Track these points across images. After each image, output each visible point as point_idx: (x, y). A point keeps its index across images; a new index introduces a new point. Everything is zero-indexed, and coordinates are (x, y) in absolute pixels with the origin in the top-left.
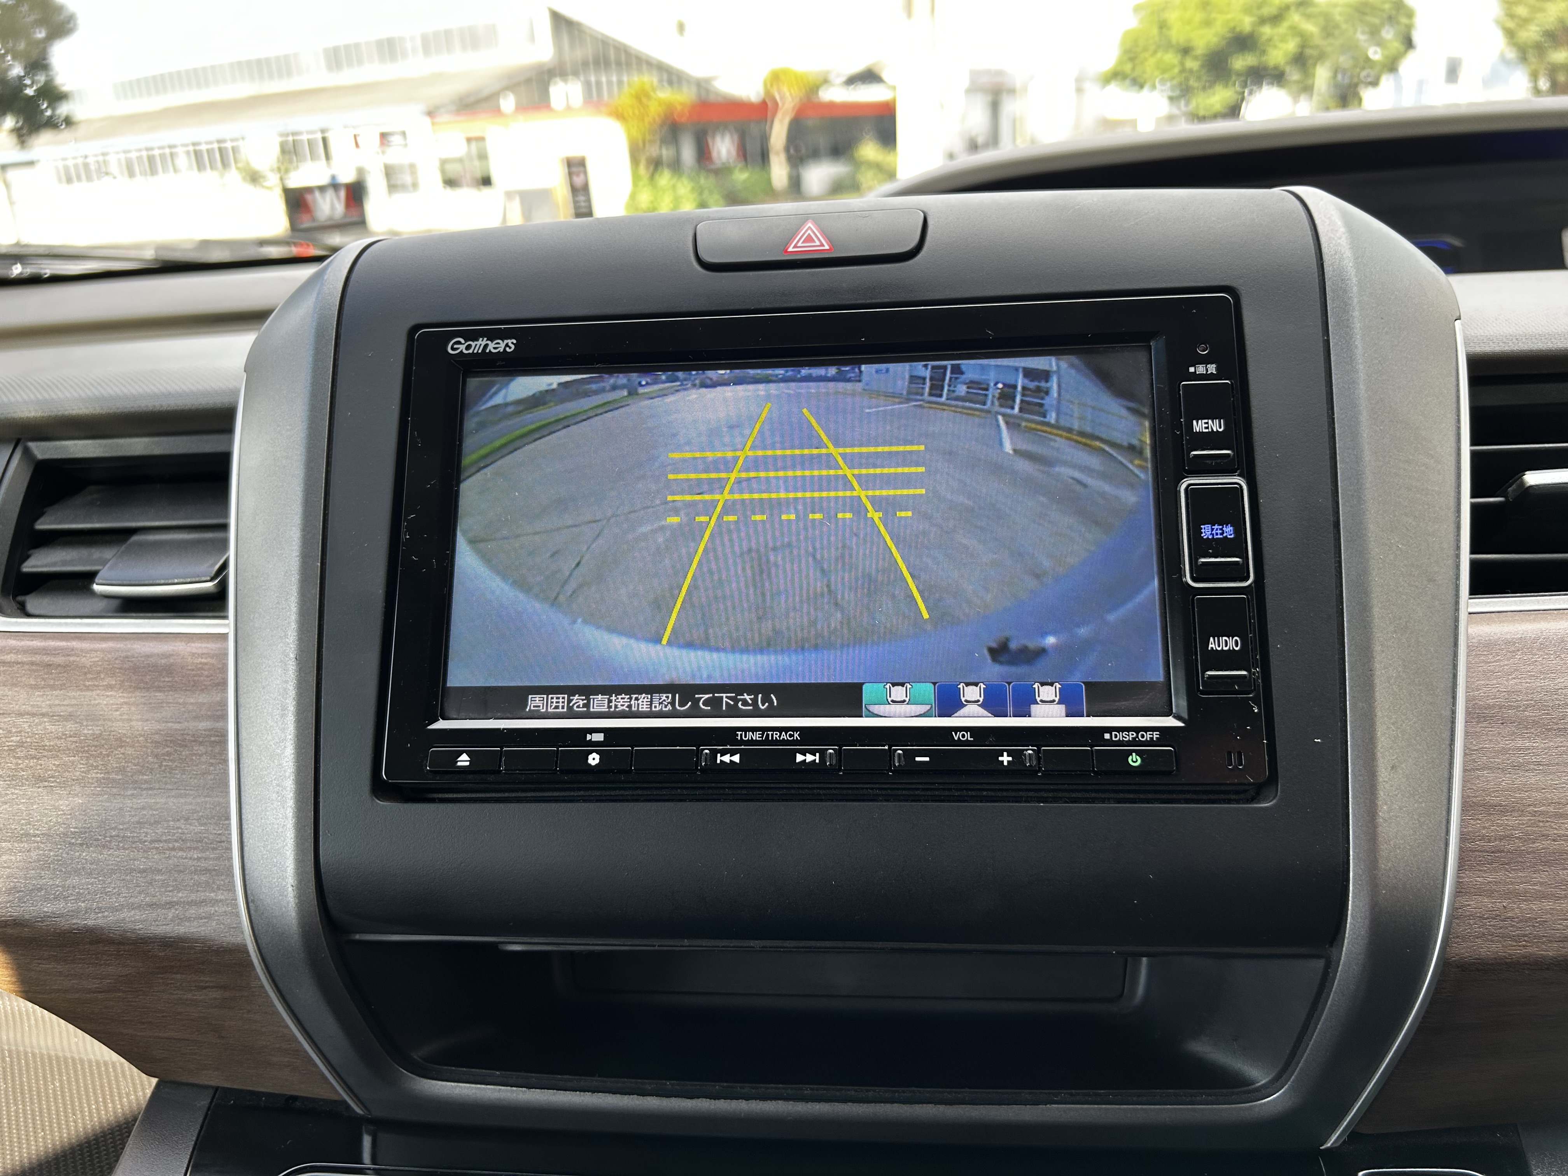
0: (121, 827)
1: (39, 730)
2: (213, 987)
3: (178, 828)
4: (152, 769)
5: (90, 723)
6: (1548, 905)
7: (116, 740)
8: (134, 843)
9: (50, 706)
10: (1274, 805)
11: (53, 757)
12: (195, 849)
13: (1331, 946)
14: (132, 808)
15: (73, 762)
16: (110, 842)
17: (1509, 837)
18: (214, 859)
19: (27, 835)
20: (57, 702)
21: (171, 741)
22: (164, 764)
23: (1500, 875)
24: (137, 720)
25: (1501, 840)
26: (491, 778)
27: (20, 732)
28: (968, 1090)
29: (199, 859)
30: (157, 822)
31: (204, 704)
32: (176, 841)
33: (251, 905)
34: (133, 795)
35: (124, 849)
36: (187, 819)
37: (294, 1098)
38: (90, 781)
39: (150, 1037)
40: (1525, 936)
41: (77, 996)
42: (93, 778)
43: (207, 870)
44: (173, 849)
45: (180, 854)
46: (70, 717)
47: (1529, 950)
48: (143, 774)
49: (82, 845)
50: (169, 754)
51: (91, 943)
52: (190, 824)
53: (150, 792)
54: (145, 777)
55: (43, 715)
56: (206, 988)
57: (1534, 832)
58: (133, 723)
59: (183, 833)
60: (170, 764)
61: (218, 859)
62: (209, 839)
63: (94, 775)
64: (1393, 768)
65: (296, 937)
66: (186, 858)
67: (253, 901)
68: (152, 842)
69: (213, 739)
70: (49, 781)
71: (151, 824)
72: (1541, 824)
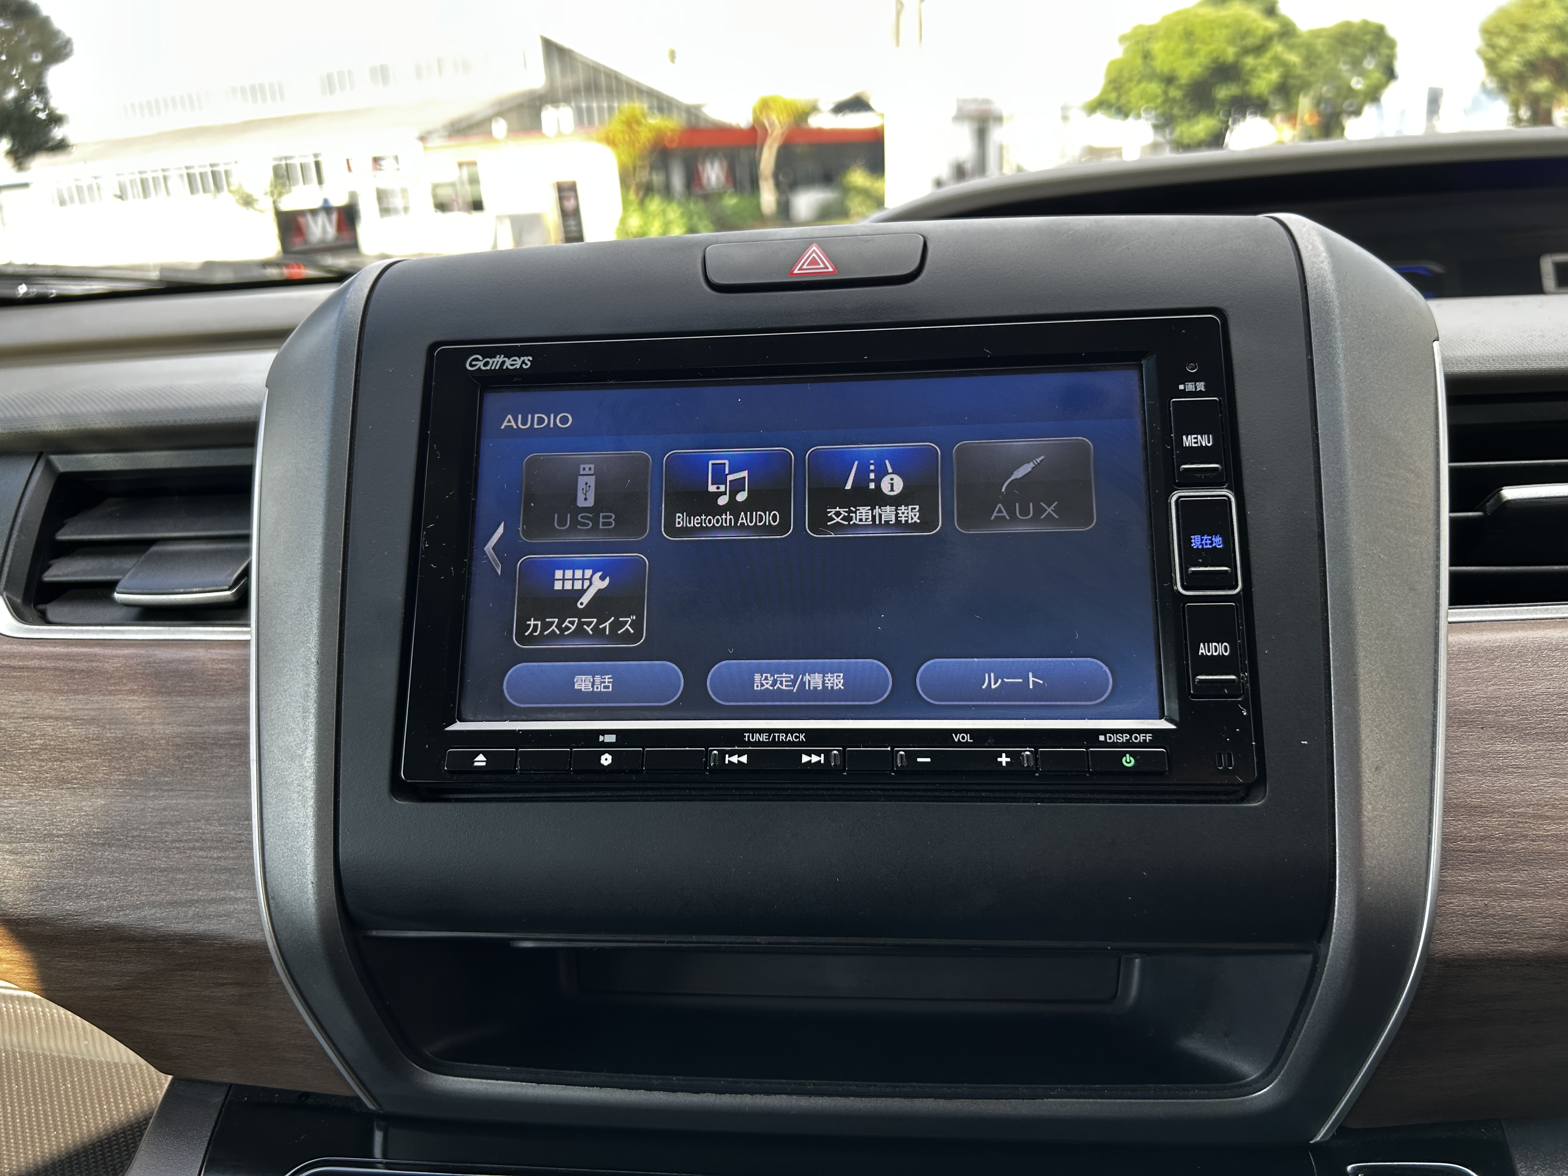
0: (143, 827)
1: (63, 733)
2: (231, 984)
3: (198, 828)
4: (173, 771)
5: (112, 727)
6: (1528, 903)
7: (139, 743)
8: (155, 842)
9: (73, 710)
10: (1263, 804)
11: (77, 760)
12: (215, 848)
13: (1319, 941)
14: (153, 809)
15: (95, 765)
16: (132, 842)
17: (1489, 838)
18: (233, 858)
19: (50, 835)
20: (80, 706)
21: (192, 744)
22: (186, 766)
23: (1480, 875)
24: (159, 724)
25: (1481, 840)
26: (506, 778)
27: (44, 735)
28: (966, 1085)
29: (219, 858)
30: (178, 823)
31: (225, 708)
32: (197, 841)
33: (271, 901)
34: (154, 796)
35: (146, 848)
36: (207, 820)
37: (306, 1095)
38: (113, 782)
39: (167, 1034)
40: (1506, 933)
41: (96, 993)
42: (115, 780)
43: (226, 870)
44: (193, 849)
45: (201, 853)
46: (92, 721)
47: (1512, 946)
48: (165, 776)
49: (103, 844)
50: (189, 756)
51: (112, 941)
52: (211, 825)
53: (171, 793)
54: (167, 779)
55: (67, 719)
56: (226, 984)
57: (1514, 833)
58: (156, 726)
59: (204, 833)
60: (191, 766)
61: (237, 858)
62: (228, 838)
63: (116, 777)
64: (1377, 769)
65: (315, 932)
66: (206, 857)
67: (273, 898)
68: (173, 841)
69: (232, 742)
70: (72, 783)
71: (172, 825)
72: (1521, 825)
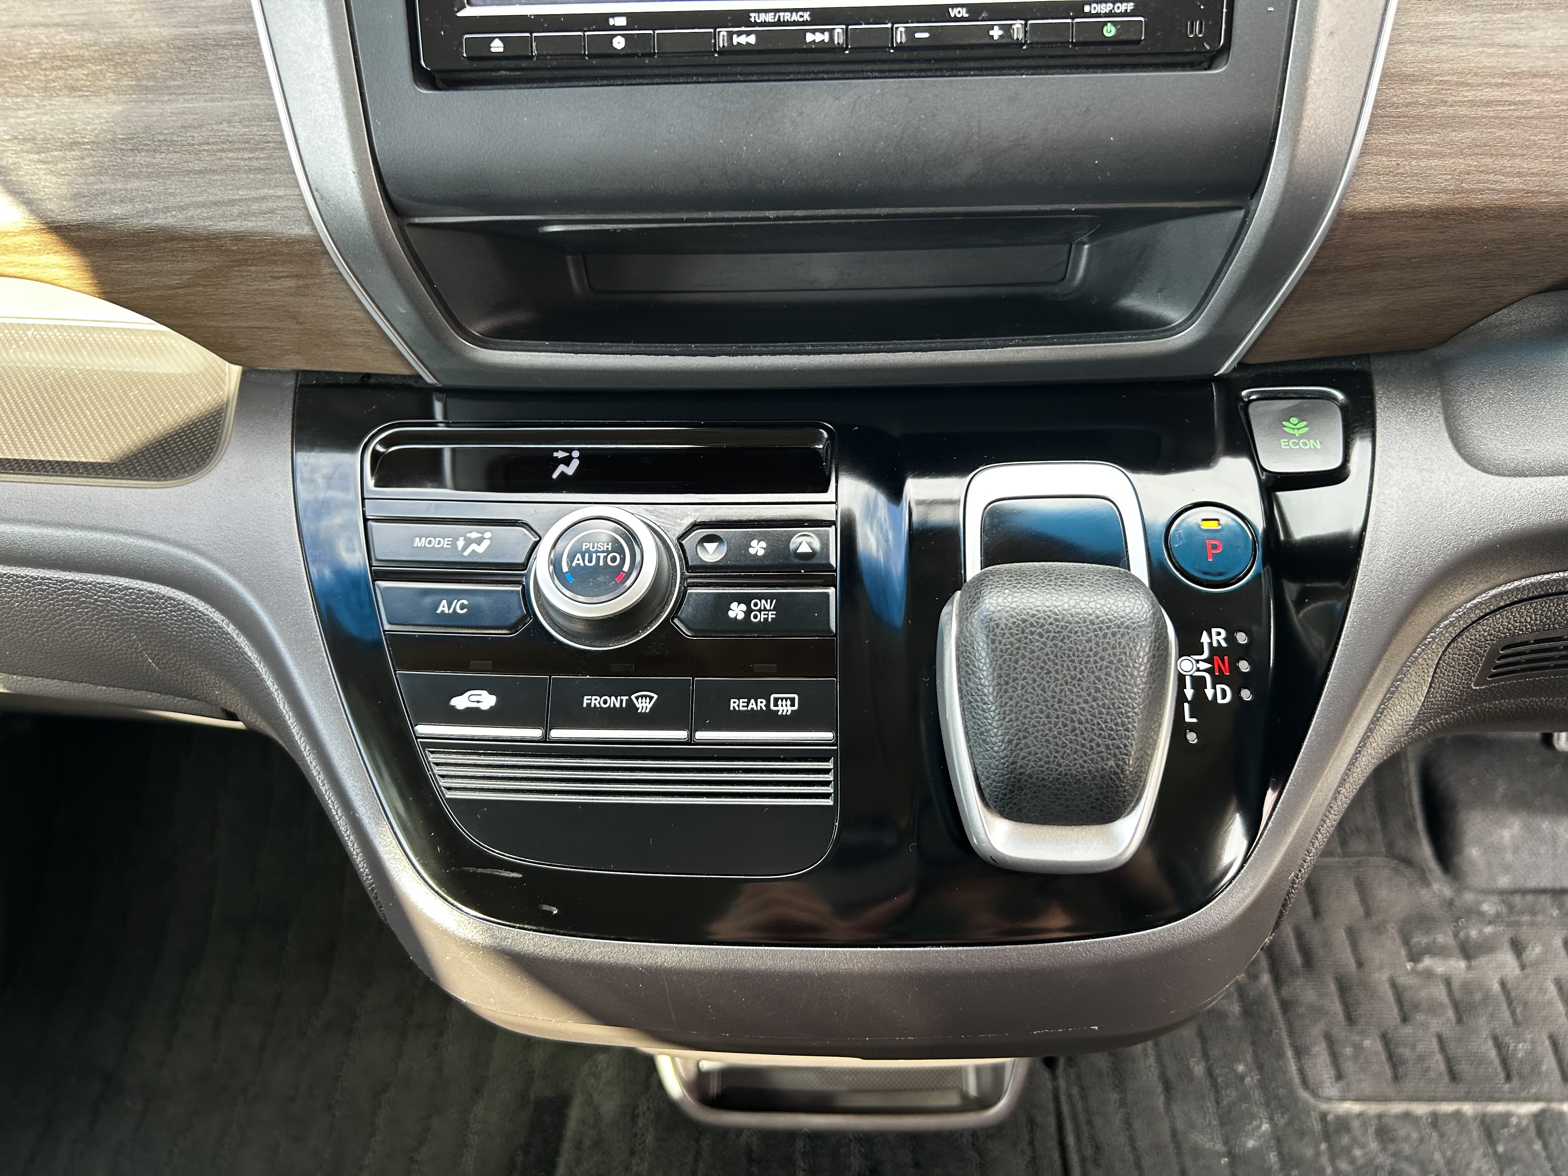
0: (166, 132)
1: (57, 40)
2: (286, 277)
3: (222, 131)
4: (182, 75)
5: (107, 31)
6: (1434, 162)
7: (138, 47)
8: (183, 146)
9: (61, 16)
10: (1224, 71)
11: (80, 66)
12: (244, 149)
13: (1252, 198)
14: (172, 113)
15: (101, 71)
16: (160, 146)
17: (1416, 103)
18: (264, 159)
19: (76, 143)
20: (67, 12)
21: (193, 46)
22: (193, 68)
23: (1400, 138)
24: (154, 26)
25: (1407, 106)
26: (524, 64)
27: (39, 43)
28: (939, 340)
29: (250, 159)
30: (201, 126)
31: (217, 7)
32: (223, 143)
33: (316, 193)
34: (170, 100)
35: (175, 152)
36: (229, 122)
37: (368, 376)
38: (124, 88)
39: (233, 328)
40: (1409, 188)
41: (159, 293)
42: (126, 86)
43: (260, 170)
44: (223, 150)
45: (231, 155)
46: (85, 26)
47: (1411, 200)
48: (174, 80)
49: (132, 150)
50: (194, 59)
51: (165, 241)
52: (234, 127)
53: (187, 97)
54: (177, 83)
55: (57, 25)
56: (281, 277)
57: (1436, 99)
58: (151, 30)
59: (229, 136)
60: (198, 69)
61: (268, 158)
62: (254, 139)
63: (125, 83)
65: (364, 219)
66: (237, 159)
67: (317, 190)
68: (200, 144)
69: (234, 42)
70: (83, 91)
71: (195, 128)
72: (1444, 92)
